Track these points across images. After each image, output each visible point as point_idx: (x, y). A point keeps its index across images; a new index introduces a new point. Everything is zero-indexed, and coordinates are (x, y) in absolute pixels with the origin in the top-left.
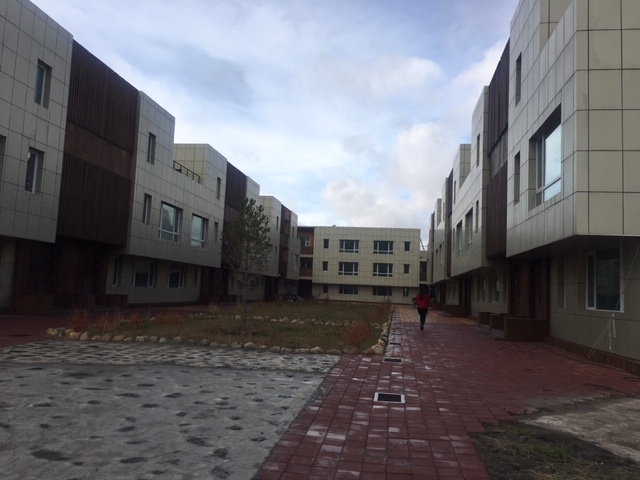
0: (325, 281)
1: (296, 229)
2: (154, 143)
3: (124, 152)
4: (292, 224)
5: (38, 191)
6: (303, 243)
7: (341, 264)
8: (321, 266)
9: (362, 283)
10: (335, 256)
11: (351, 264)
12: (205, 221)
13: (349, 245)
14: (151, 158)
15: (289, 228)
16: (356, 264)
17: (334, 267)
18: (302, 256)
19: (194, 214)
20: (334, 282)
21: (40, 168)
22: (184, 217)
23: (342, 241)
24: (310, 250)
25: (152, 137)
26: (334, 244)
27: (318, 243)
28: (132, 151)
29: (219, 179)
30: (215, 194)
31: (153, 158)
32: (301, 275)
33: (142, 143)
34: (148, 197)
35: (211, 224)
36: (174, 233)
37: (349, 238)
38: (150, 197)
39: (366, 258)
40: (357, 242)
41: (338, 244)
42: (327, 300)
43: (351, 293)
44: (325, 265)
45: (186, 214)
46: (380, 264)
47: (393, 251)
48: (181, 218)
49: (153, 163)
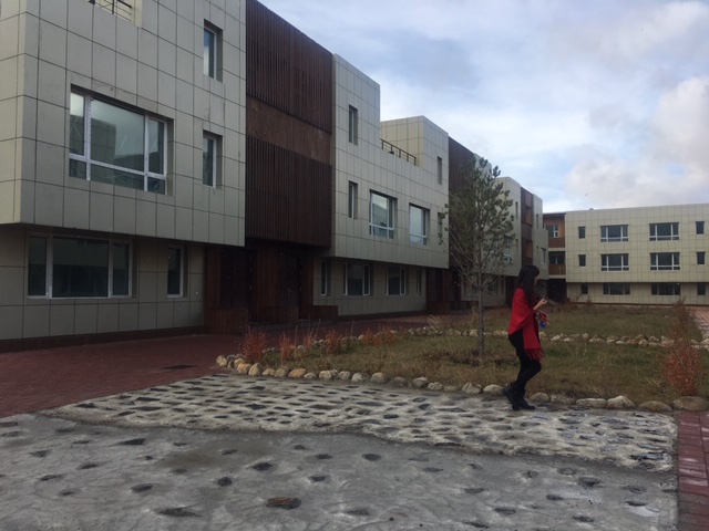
0: (584, 280)
1: (541, 218)
2: (356, 118)
3: (320, 132)
4: (536, 211)
5: (219, 185)
6: (551, 234)
7: (604, 257)
8: (577, 261)
9: (635, 279)
10: (595, 247)
11: (619, 256)
12: (426, 211)
13: (614, 232)
14: (353, 137)
15: (532, 215)
16: (626, 256)
17: (594, 262)
18: (551, 250)
19: (411, 204)
20: (596, 280)
21: (220, 156)
22: (399, 208)
23: (603, 228)
24: (561, 242)
25: (353, 110)
26: (593, 232)
27: (570, 233)
28: (329, 131)
29: (439, 159)
30: (436, 178)
31: (356, 137)
32: (551, 273)
33: (341, 119)
34: (353, 185)
35: (434, 216)
36: (388, 228)
37: (614, 223)
38: (356, 185)
39: (639, 248)
40: (625, 227)
41: (599, 231)
42: (589, 304)
43: (620, 293)
44: (582, 260)
45: (402, 204)
46: (659, 254)
47: (679, 235)
48: (396, 210)
49: (356, 143)
